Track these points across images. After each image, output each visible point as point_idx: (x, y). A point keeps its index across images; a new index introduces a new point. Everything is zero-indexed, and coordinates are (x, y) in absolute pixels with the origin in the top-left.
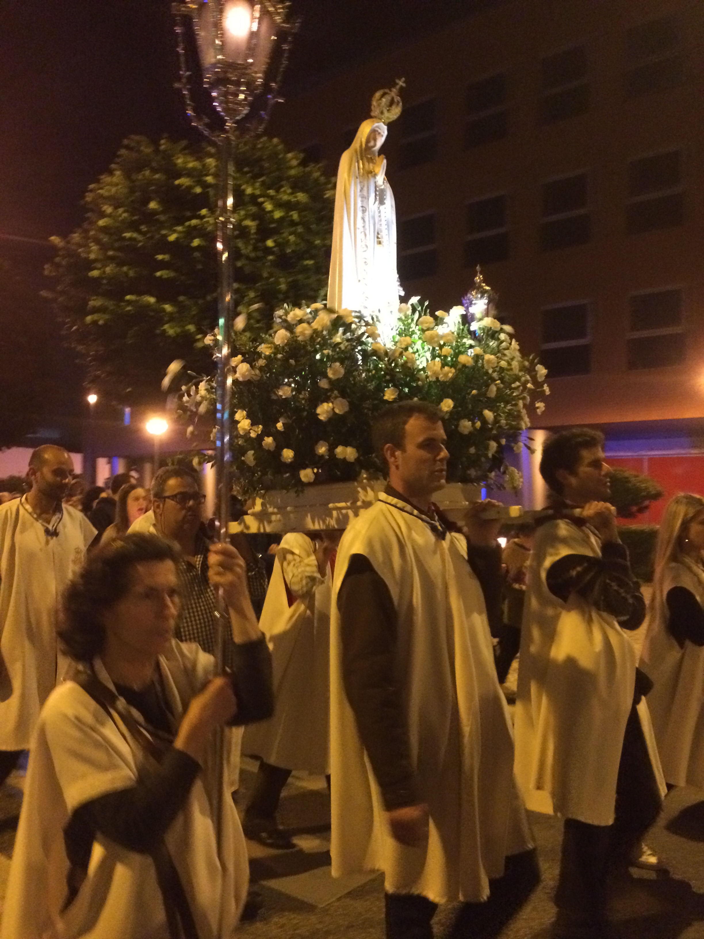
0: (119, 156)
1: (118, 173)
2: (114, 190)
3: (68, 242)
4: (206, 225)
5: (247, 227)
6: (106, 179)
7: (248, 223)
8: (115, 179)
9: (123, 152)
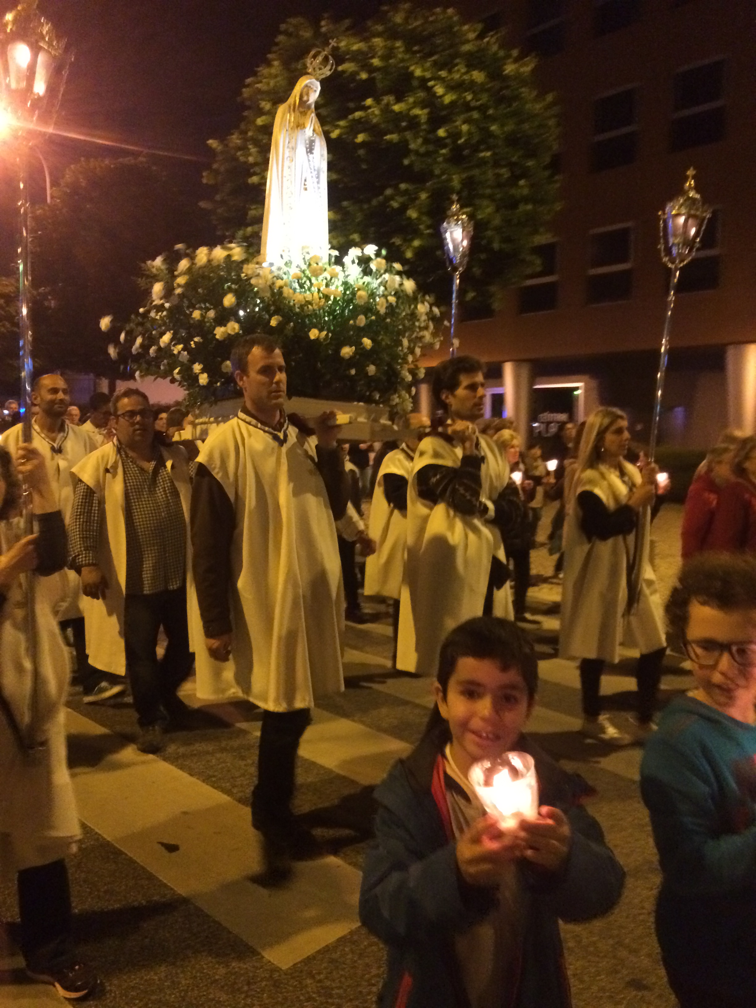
0: (277, 44)
1: (276, 63)
2: (272, 83)
3: (226, 146)
4: (371, 117)
5: (416, 116)
6: (264, 70)
7: (417, 111)
8: (273, 71)
9: (281, 38)
